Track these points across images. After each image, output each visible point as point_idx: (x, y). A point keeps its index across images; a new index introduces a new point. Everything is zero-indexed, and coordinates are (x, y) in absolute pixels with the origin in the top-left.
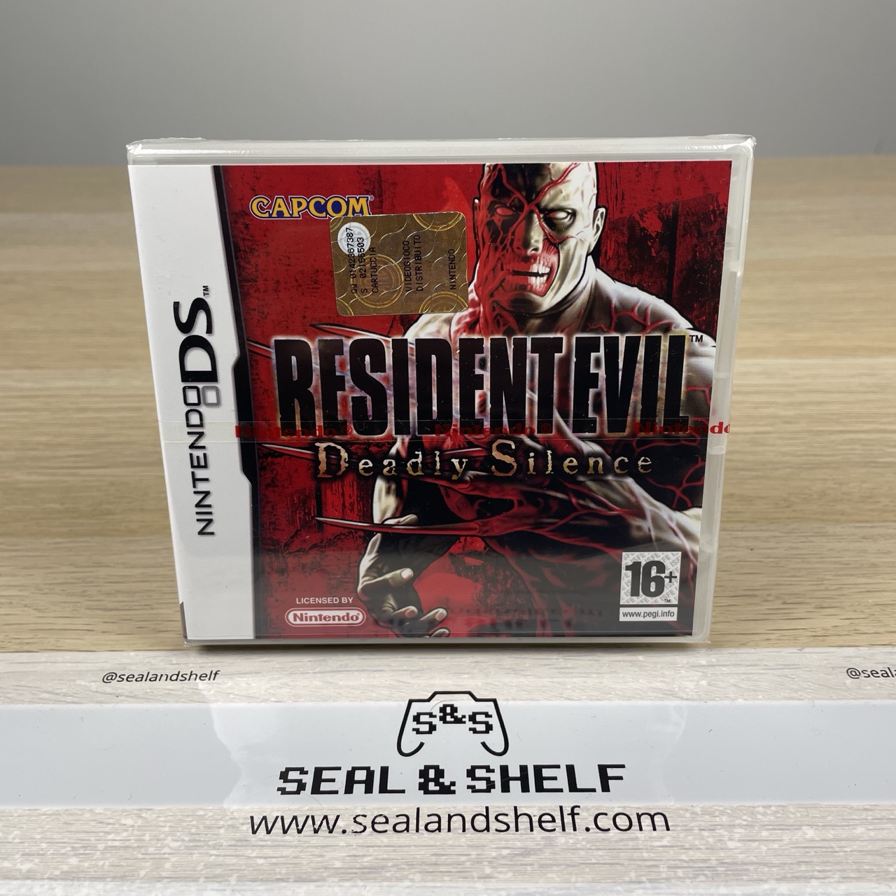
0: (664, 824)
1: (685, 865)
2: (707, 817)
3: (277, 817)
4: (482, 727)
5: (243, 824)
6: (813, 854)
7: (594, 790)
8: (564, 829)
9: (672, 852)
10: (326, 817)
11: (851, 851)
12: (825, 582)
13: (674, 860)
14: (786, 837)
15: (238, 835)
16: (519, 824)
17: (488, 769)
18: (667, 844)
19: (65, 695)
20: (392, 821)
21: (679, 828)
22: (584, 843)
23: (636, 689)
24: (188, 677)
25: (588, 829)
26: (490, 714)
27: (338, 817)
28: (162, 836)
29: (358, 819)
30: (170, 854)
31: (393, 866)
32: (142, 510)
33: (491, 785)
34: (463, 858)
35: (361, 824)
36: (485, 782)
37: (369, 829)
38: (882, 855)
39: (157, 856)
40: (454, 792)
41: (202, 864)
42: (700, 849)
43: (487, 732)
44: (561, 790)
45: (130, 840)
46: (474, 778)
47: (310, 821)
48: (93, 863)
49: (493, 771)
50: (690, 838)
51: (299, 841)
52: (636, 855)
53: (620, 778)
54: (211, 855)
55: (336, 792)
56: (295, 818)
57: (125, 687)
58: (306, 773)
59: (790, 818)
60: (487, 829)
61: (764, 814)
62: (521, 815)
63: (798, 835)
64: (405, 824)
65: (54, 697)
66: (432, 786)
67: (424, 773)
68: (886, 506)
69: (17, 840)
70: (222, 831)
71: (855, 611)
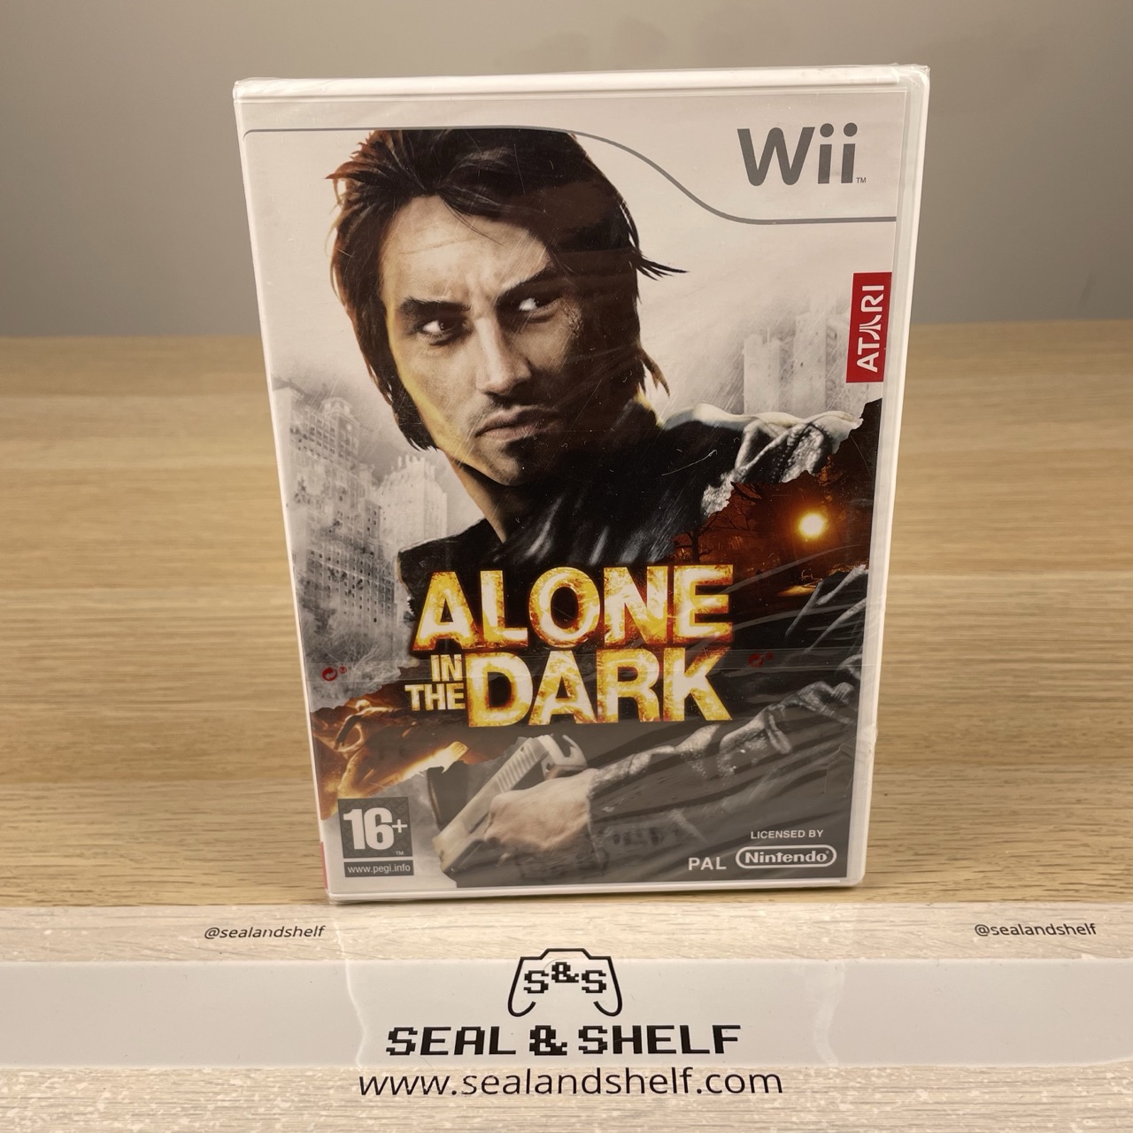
0: (777, 1085)
1: (795, 1127)
2: (821, 1079)
3: (387, 1078)
4: (595, 987)
5: (352, 1085)
6: (925, 1116)
7: (707, 1052)
8: (675, 1091)
9: (783, 1114)
10: (435, 1078)
11: (964, 1114)
12: (961, 831)
13: (785, 1122)
14: (899, 1100)
15: (347, 1096)
16: (630, 1086)
17: (601, 1030)
18: (779, 1106)
19: (167, 952)
20: (503, 1083)
21: (792, 1090)
22: (695, 1105)
23: (755, 946)
24: (292, 933)
25: (699, 1091)
26: (603, 972)
27: (448, 1078)
28: (272, 1097)
29: (467, 1081)
30: (280, 1114)
31: (503, 1127)
32: (239, 750)
33: (603, 1046)
34: (574, 1120)
35: (471, 1085)
36: (597, 1043)
37: (479, 1091)
38: (994, 1119)
39: (267, 1117)
40: (565, 1053)
41: (313, 1124)
42: (812, 1111)
43: (600, 991)
44: (674, 1052)
45: (239, 1101)
46: (586, 1039)
47: (420, 1082)
48: (204, 1123)
49: (605, 1032)
50: (802, 1100)
51: (409, 1102)
52: (747, 1117)
53: (735, 1039)
54: (322, 1116)
55: (446, 1053)
56: (405, 1079)
57: (229, 943)
58: (416, 1033)
59: (904, 1080)
60: (598, 1090)
61: (879, 1077)
62: (632, 1076)
63: (910, 1098)
64: (516, 1086)
65: (155, 954)
66: (543, 1047)
67: (535, 1034)
68: (1034, 746)
69: (127, 1101)
70: (331, 1092)
71: (990, 863)
